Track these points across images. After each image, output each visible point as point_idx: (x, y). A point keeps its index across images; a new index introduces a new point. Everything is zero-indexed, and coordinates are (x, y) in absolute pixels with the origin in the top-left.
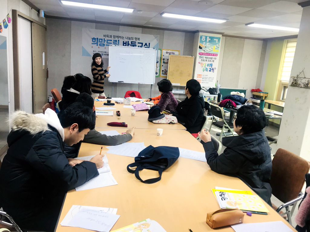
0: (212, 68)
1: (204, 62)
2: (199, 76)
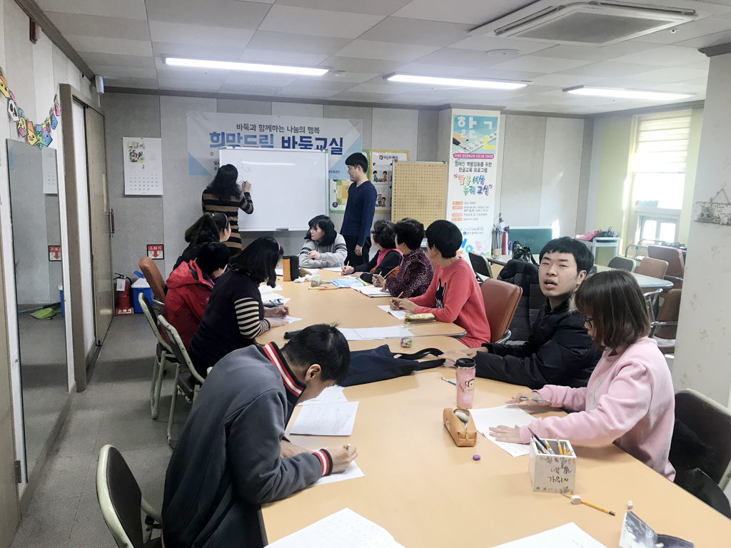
0: (483, 186)
1: (465, 174)
2: (457, 204)
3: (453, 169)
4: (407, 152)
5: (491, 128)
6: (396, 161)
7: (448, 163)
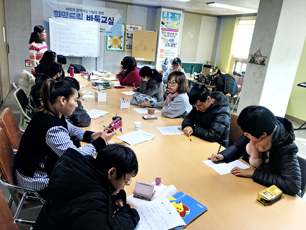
1: (166, 38)
3: (161, 35)
4: (142, 26)
5: (178, 18)
7: (159, 32)
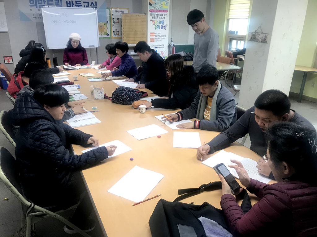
0: (163, 25)
1: (155, 20)
2: (152, 34)
3: (150, 17)
4: (128, 9)
6: (123, 13)
7: (147, 14)
